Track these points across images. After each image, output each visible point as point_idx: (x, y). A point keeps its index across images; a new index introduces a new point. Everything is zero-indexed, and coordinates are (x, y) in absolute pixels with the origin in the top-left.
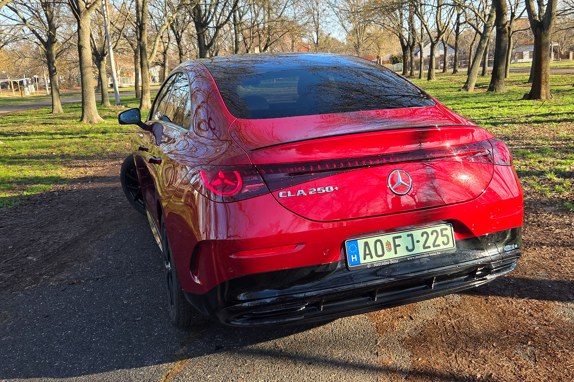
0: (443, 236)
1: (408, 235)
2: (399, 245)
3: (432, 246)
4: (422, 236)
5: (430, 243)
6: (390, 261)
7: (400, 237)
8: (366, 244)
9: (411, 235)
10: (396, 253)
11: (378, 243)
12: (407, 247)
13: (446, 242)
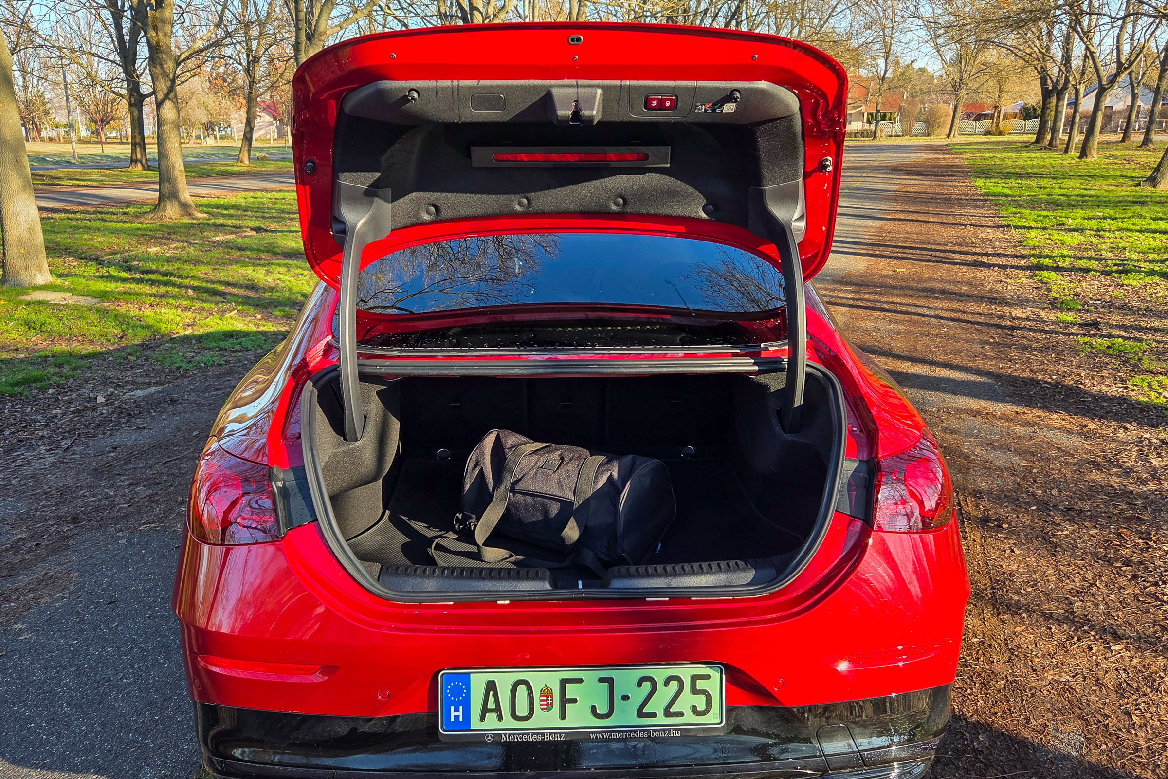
0: (695, 691)
1: (601, 680)
2: (574, 701)
3: (660, 713)
4: (639, 684)
5: (657, 705)
6: (543, 734)
7: (580, 681)
8: (491, 686)
9: (610, 681)
10: (563, 716)
11: (522, 688)
12: (593, 709)
13: (701, 707)
